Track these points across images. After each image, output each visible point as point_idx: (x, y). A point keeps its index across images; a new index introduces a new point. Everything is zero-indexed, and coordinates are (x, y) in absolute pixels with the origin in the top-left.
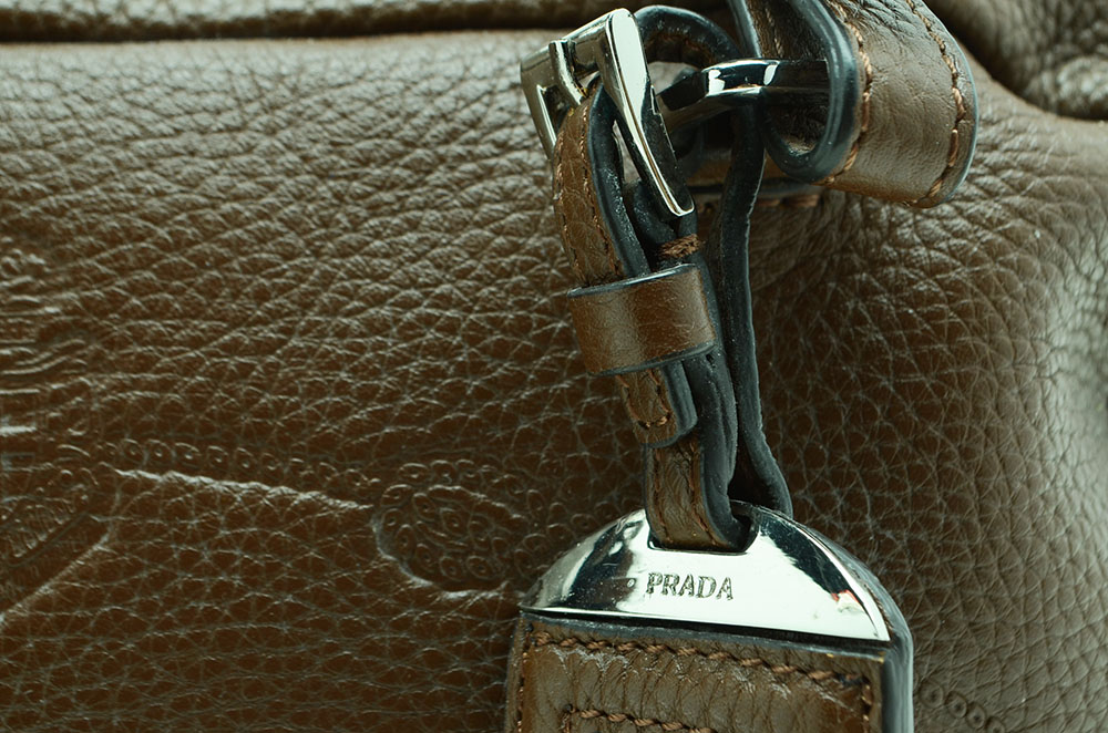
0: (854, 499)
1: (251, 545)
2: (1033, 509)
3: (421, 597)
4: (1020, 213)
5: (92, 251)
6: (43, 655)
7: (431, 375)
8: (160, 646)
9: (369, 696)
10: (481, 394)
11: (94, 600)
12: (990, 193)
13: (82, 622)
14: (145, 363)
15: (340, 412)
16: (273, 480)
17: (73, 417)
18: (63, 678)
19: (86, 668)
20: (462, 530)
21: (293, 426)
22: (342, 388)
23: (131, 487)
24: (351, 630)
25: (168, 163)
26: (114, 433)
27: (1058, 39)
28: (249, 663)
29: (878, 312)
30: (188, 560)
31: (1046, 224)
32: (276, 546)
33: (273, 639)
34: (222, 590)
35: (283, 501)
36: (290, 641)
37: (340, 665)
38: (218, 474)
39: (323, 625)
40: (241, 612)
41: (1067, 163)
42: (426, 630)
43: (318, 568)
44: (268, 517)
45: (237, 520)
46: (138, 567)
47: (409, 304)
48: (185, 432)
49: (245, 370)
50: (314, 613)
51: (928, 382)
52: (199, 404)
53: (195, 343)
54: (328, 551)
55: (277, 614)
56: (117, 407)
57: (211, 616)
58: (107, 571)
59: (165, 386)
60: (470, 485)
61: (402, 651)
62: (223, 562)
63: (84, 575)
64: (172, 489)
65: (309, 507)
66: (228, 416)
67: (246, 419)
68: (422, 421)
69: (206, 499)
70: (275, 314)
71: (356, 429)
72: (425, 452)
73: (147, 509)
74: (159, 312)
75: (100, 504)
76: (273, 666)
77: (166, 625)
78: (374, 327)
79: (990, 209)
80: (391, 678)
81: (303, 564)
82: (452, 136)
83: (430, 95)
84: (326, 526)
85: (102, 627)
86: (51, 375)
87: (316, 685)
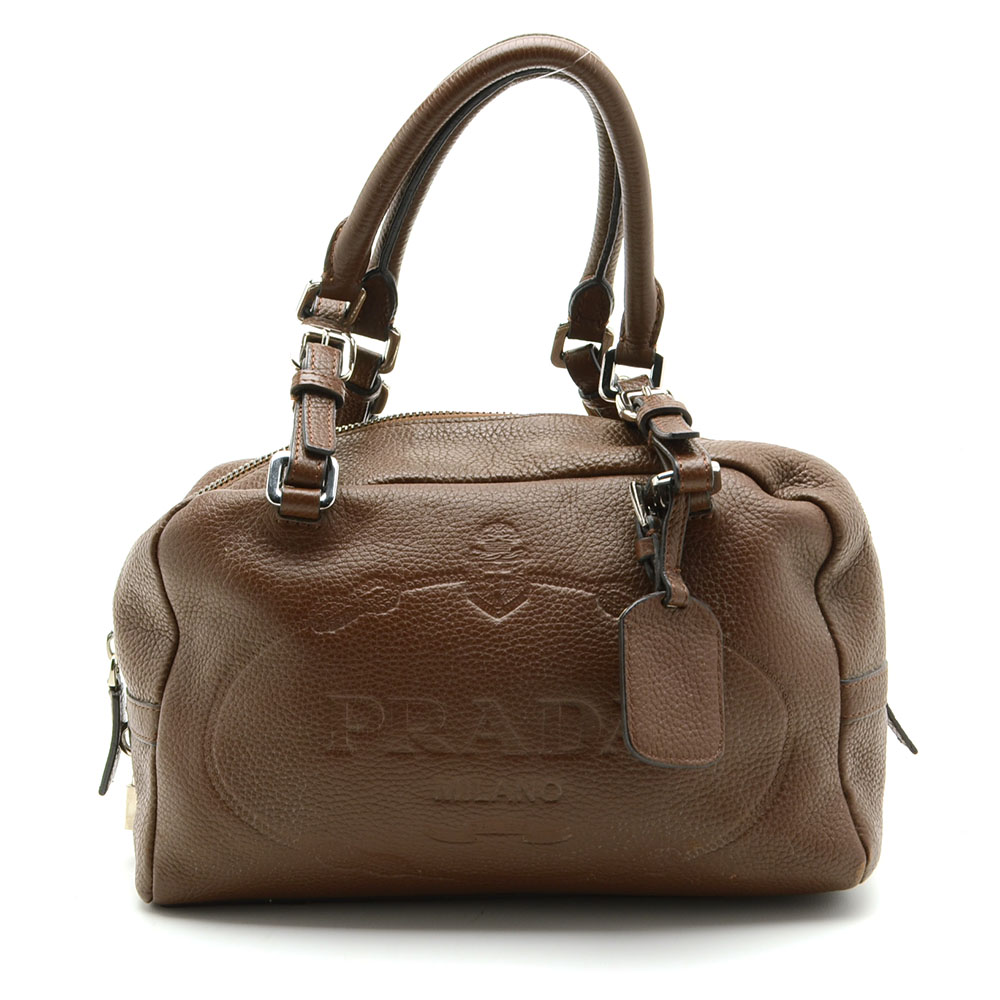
0: (721, 596)
1: (565, 603)
2: (769, 602)
3: (608, 619)
4: (766, 523)
5: (525, 529)
6: (511, 630)
7: (611, 563)
8: (541, 628)
9: (594, 644)
10: (625, 568)
11: (524, 616)
12: (758, 518)
13: (521, 621)
14: (539, 557)
15: (589, 571)
16: (571, 587)
17: (520, 569)
19: (521, 633)
20: (619, 602)
21: (577, 574)
22: (588, 565)
23: (535, 588)
24: (591, 626)
25: (544, 509)
26: (531, 574)
27: (783, 481)
28: (563, 633)
29: (728, 548)
30: (548, 606)
31: (773, 526)
32: (572, 604)
33: (570, 628)
34: (557, 615)
35: (573, 593)
36: (574, 628)
37: (588, 635)
38: (557, 585)
39: (583, 625)
40: (562, 620)
41: (780, 510)
42: (609, 628)
43: (581, 610)
44: (569, 597)
45: (562, 597)
46: (536, 608)
47: (606, 545)
48: (549, 574)
49: (564, 560)
50: (581, 621)
51: (741, 566)
52: (552, 568)
53: (552, 552)
54: (584, 605)
55: (571, 621)
56: (531, 568)
57: (554, 621)
58: (527, 609)
59: (544, 562)
60: (622, 590)
61: (603, 633)
62: (558, 607)
63: (521, 609)
64: (545, 589)
65: (581, 594)
66: (559, 571)
67: (564, 572)
68: (610, 573)
69: (553, 592)
70: (571, 546)
71: (593, 575)
72: (611, 581)
73: (538, 593)
74: (541, 545)
75: (526, 590)
76: (570, 634)
77: (543, 622)
78: (596, 551)
79: (758, 522)
80: (600, 639)
81: (578, 609)
82: (617, 505)
83: (611, 494)
84: (584, 599)
85: (526, 623)
86: (514, 559)
87: (580, 640)
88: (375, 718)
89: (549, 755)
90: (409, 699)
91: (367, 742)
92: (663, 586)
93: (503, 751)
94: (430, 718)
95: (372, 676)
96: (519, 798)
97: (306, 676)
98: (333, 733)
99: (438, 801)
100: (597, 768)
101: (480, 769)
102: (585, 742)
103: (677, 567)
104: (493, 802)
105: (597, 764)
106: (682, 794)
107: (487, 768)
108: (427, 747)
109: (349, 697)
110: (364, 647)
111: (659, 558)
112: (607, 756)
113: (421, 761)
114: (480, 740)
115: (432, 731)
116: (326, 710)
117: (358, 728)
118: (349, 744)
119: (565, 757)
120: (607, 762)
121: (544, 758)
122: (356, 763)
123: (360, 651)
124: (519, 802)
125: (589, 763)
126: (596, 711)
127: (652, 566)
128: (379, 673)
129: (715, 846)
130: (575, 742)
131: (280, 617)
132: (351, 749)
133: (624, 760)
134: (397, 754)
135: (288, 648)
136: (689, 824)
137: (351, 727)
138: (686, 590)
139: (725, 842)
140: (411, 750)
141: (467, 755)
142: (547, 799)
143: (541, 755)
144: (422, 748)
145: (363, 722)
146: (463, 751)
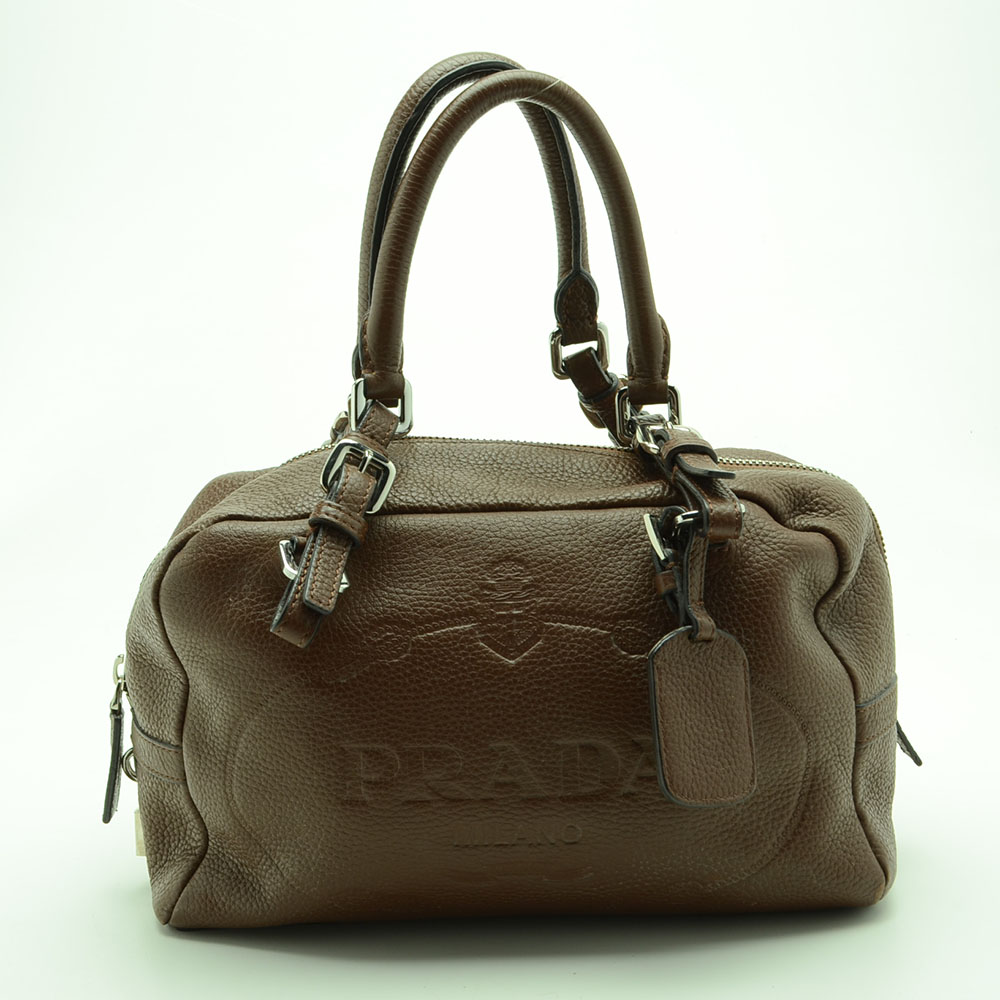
0: (739, 630)
1: (580, 642)
2: (787, 635)
3: (624, 657)
4: (782, 555)
5: (536, 566)
6: (526, 671)
7: (626, 598)
8: (556, 669)
9: (611, 683)
10: (640, 603)
11: (538, 657)
12: (774, 549)
13: (536, 662)
14: (551, 595)
15: (603, 607)
16: (585, 625)
17: (532, 609)
18: (531, 677)
19: (536, 674)
21: (590, 611)
22: (602, 601)
23: (548, 627)
24: (606, 665)
25: (554, 543)
26: (543, 613)
27: (795, 509)
28: (580, 673)
29: (745, 581)
30: (563, 646)
31: (789, 558)
32: (586, 642)
33: (586, 668)
34: (572, 654)
35: (588, 631)
36: (590, 668)
37: (604, 674)
38: (571, 623)
39: (599, 664)
40: (577, 660)
41: (794, 542)
42: (626, 666)
43: (598, 649)
44: (584, 635)
45: (576, 636)
46: (550, 648)
47: (620, 580)
48: (562, 613)
49: (577, 597)
50: (597, 660)
51: (758, 599)
52: (565, 606)
53: (564, 589)
54: (600, 644)
55: (586, 661)
56: (544, 606)
57: (569, 661)
58: (542, 649)
59: (556, 601)
60: (638, 627)
61: (620, 671)
63: (535, 650)
64: (559, 628)
65: (595, 632)
66: (573, 609)
67: (577, 610)
68: (624, 610)
69: (567, 630)
70: (584, 582)
71: (607, 612)
72: (625, 617)
73: (552, 633)
74: (553, 582)
75: (539, 631)
76: (585, 674)
77: (558, 663)
78: (610, 586)
79: (774, 554)
80: (617, 678)
81: (593, 647)
82: (629, 536)
83: (623, 525)
84: (599, 637)
85: (541, 663)
86: (526, 598)
87: (597, 679)
88: (391, 767)
89: (568, 797)
90: (424, 746)
91: (383, 792)
92: (689, 620)
93: (521, 794)
94: (447, 765)
95: (385, 724)
96: (539, 841)
97: (318, 725)
98: (348, 783)
99: (457, 846)
100: (617, 808)
101: (499, 814)
102: (604, 783)
103: (700, 600)
104: (513, 845)
105: (617, 805)
106: (705, 830)
107: (507, 813)
108: (443, 794)
109: (362, 746)
110: (377, 695)
111: (682, 592)
112: (627, 796)
113: (439, 808)
114: (499, 785)
115: (449, 777)
116: (340, 760)
117: (373, 777)
118: (365, 794)
119: (585, 798)
120: (627, 802)
121: (563, 801)
122: (372, 813)
123: (372, 699)
124: (539, 844)
125: (608, 804)
126: (615, 751)
127: (675, 601)
128: (393, 720)
129: (736, 879)
130: (595, 783)
131: (289, 667)
132: (367, 798)
133: (644, 799)
134: (414, 802)
135: (299, 699)
136: (711, 859)
137: (366, 777)
138: (713, 622)
139: (747, 875)
140: (429, 798)
141: (485, 800)
142: (567, 841)
143: (560, 798)
144: (440, 795)
145: (378, 772)
146: (482, 797)
